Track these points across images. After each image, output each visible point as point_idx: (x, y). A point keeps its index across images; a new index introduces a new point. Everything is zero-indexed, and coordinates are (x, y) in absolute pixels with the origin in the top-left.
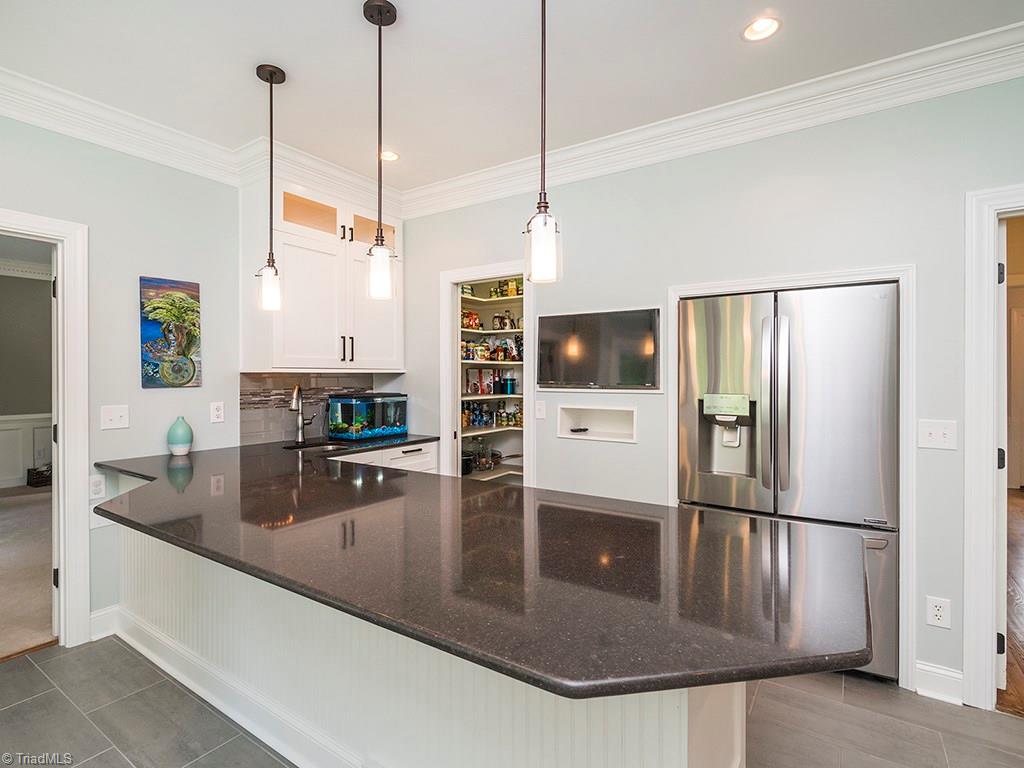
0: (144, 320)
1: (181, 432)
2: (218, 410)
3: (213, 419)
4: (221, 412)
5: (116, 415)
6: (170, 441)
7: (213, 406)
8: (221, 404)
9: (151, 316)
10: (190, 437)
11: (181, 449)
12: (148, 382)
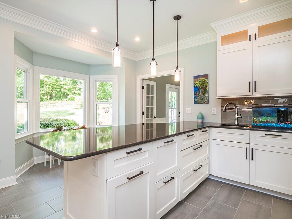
0: (194, 87)
1: (200, 116)
3: (213, 113)
4: (215, 112)
6: (198, 118)
7: (213, 109)
8: (215, 109)
9: (196, 86)
10: (203, 118)
11: (200, 121)
12: (195, 102)
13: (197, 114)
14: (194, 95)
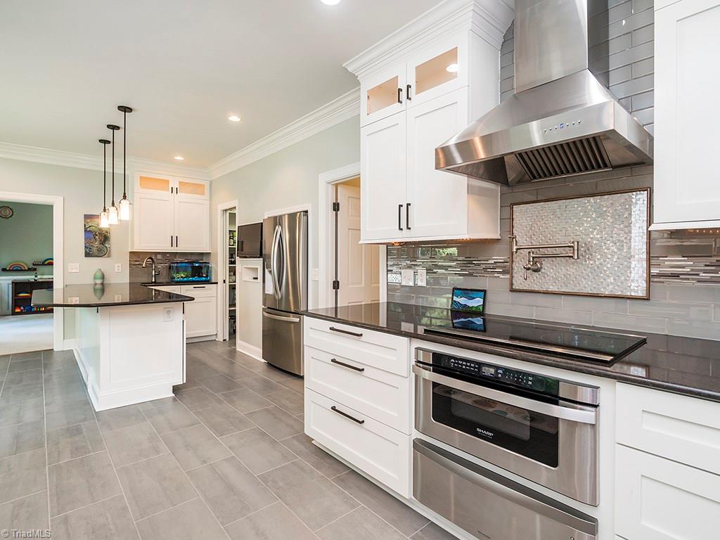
0: (86, 231)
1: (99, 275)
2: (118, 267)
3: (116, 271)
4: (120, 268)
5: (74, 267)
6: (95, 278)
7: (116, 265)
8: (120, 265)
9: (88, 229)
10: (103, 277)
11: (99, 281)
12: (87, 255)
13: (94, 272)
14: (85, 244)
